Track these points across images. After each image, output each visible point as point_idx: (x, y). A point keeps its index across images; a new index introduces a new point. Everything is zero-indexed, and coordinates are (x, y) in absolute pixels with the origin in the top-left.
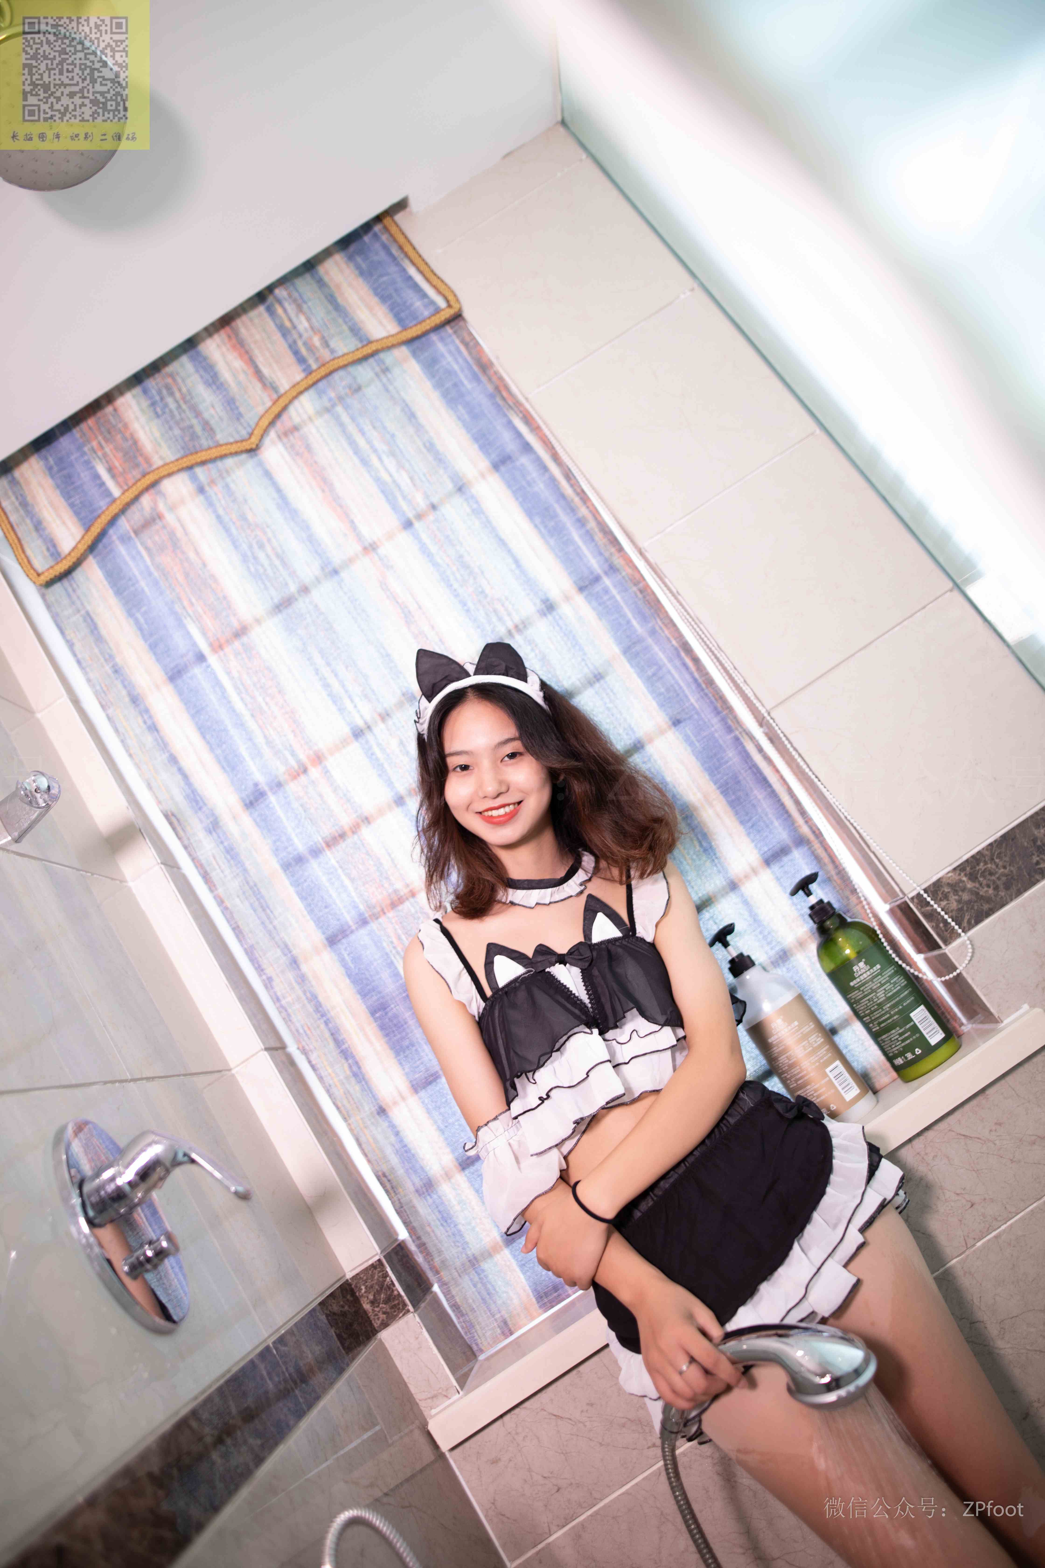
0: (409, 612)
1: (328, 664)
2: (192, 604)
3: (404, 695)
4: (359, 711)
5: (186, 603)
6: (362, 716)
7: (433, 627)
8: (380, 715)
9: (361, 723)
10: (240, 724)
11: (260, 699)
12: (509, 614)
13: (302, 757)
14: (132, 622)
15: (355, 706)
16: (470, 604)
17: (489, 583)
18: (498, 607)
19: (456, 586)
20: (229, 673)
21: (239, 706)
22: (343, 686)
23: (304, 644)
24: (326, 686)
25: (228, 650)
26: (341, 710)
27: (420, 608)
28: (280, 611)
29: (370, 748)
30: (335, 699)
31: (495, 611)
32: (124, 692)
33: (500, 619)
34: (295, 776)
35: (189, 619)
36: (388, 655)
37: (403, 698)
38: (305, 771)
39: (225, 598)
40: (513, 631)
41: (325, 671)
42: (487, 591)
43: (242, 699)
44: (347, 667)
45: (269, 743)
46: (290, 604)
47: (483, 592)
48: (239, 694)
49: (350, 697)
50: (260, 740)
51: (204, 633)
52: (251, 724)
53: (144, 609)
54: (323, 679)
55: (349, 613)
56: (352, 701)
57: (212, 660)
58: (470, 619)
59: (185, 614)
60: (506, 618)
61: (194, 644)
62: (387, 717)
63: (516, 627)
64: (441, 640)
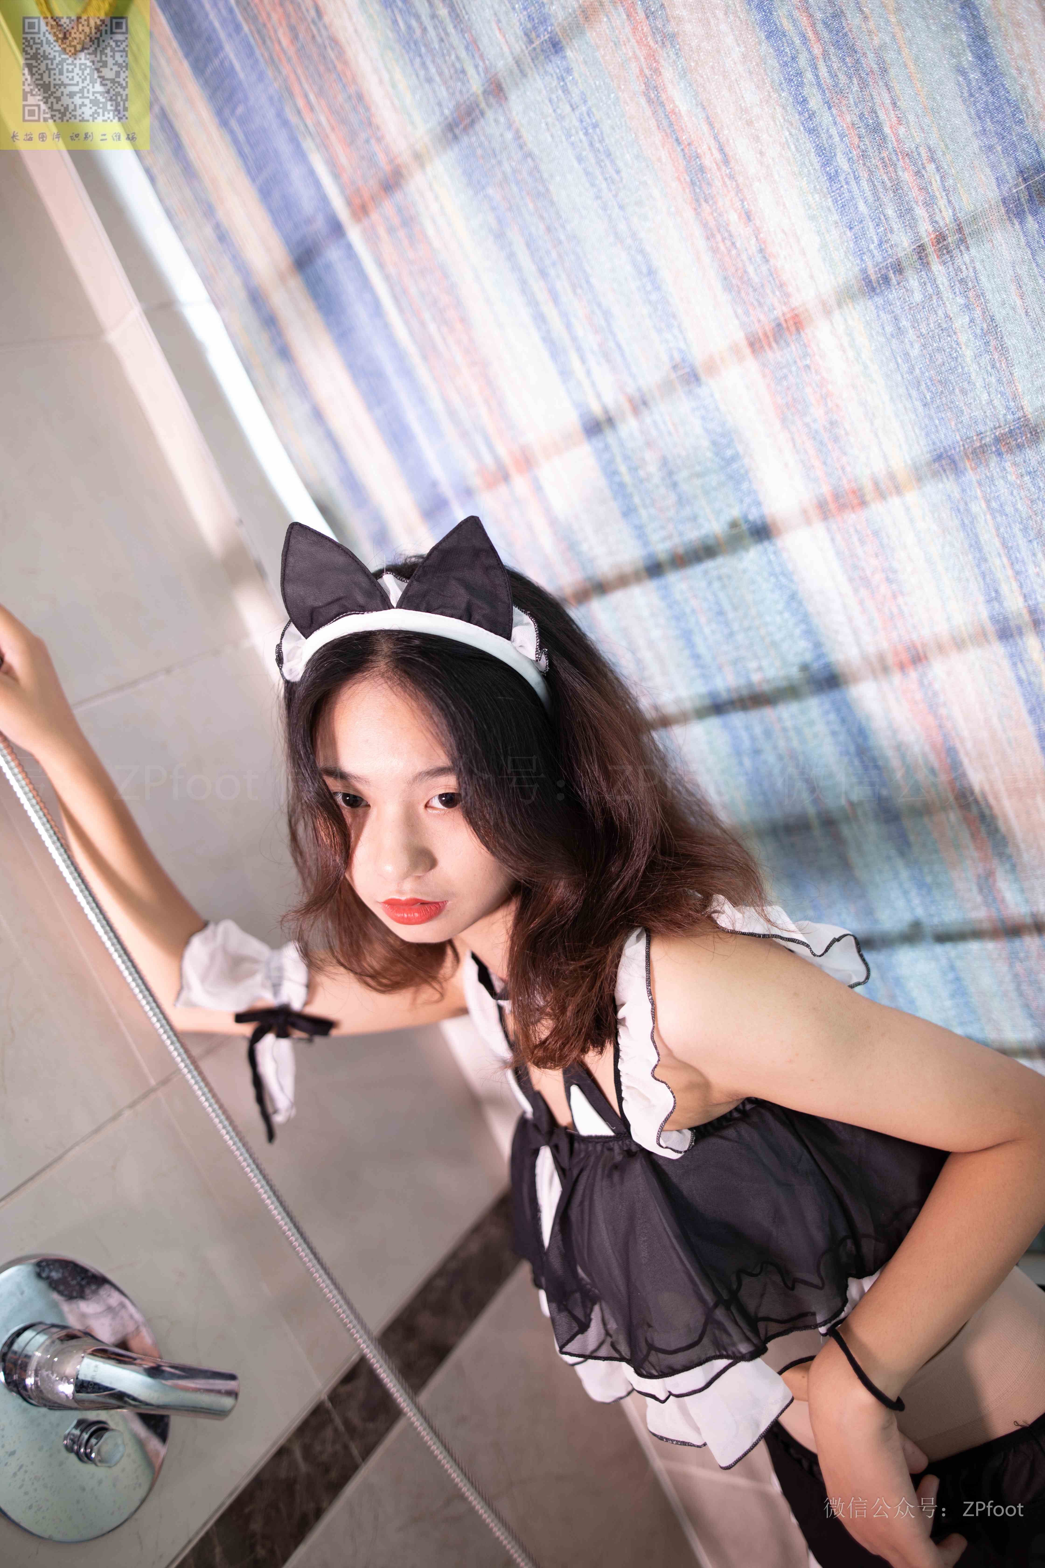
0: (702, 169)
1: (543, 273)
2: (312, 108)
3: (675, 367)
4: (593, 384)
5: (301, 103)
6: (599, 396)
7: (748, 216)
8: (631, 400)
9: (596, 409)
10: (407, 372)
11: (432, 328)
12: (931, 201)
13: (502, 451)
14: (228, 138)
15: (588, 372)
16: (841, 161)
17: (894, 104)
18: (907, 177)
19: (815, 102)
20: (381, 265)
21: (401, 333)
22: (569, 326)
23: (499, 220)
24: (540, 318)
25: (375, 216)
26: (565, 374)
27: (726, 161)
28: (456, 137)
29: (611, 461)
30: (555, 350)
31: (897, 187)
32: (237, 281)
33: (906, 213)
34: (491, 484)
35: (309, 140)
36: (651, 272)
37: (673, 376)
38: (506, 478)
39: (360, 97)
40: (930, 249)
41: (538, 287)
42: (887, 130)
43: (406, 323)
44: (574, 287)
45: (452, 414)
46: (473, 123)
47: (876, 129)
48: (401, 311)
49: (579, 349)
50: (437, 404)
51: (336, 175)
52: (423, 373)
53: (240, 110)
54: (533, 303)
55: (580, 159)
56: (583, 360)
57: (354, 234)
58: (835, 201)
59: (302, 127)
60: (920, 212)
61: (324, 199)
62: (642, 408)
63: (941, 238)
64: (761, 251)
